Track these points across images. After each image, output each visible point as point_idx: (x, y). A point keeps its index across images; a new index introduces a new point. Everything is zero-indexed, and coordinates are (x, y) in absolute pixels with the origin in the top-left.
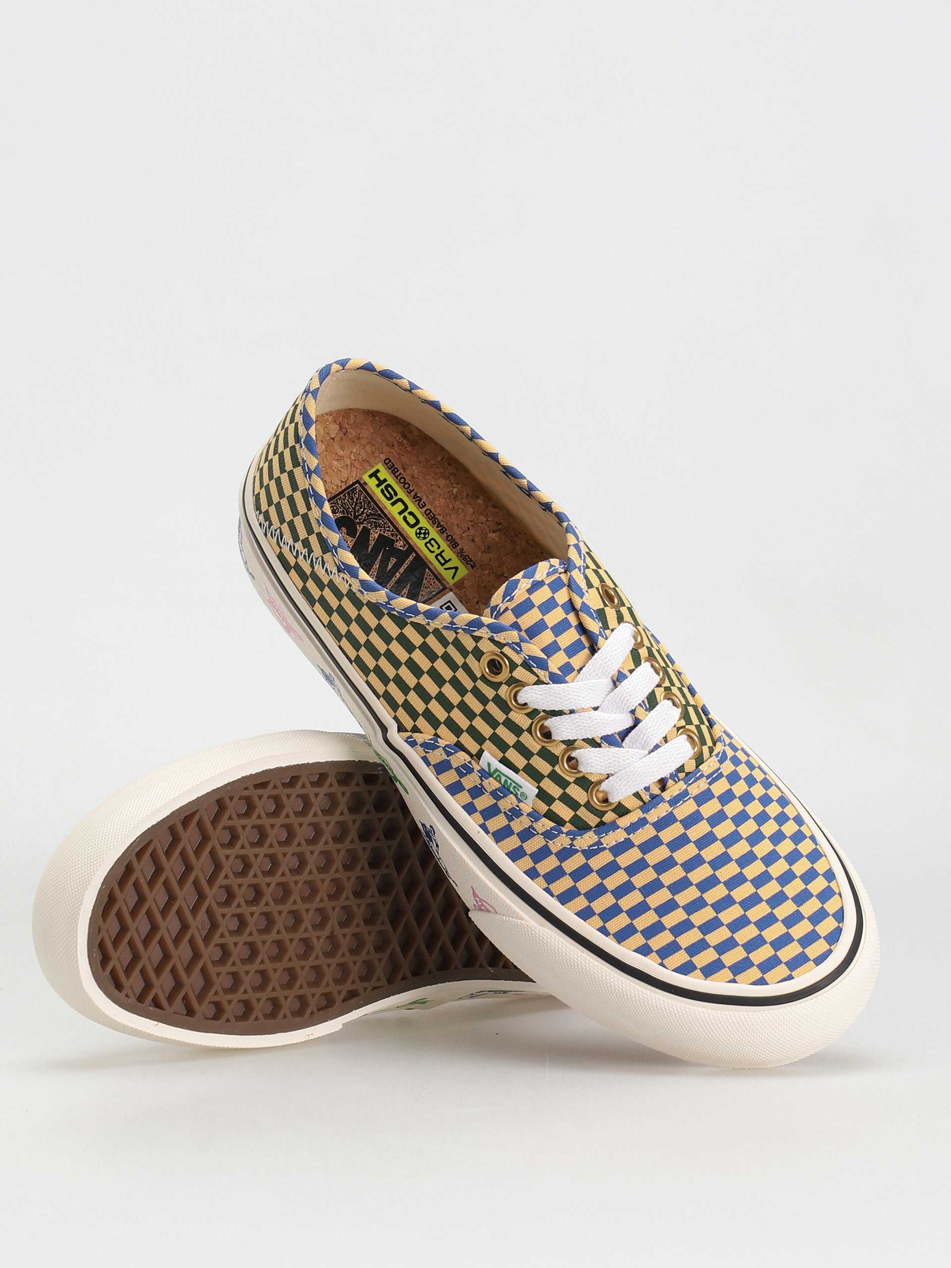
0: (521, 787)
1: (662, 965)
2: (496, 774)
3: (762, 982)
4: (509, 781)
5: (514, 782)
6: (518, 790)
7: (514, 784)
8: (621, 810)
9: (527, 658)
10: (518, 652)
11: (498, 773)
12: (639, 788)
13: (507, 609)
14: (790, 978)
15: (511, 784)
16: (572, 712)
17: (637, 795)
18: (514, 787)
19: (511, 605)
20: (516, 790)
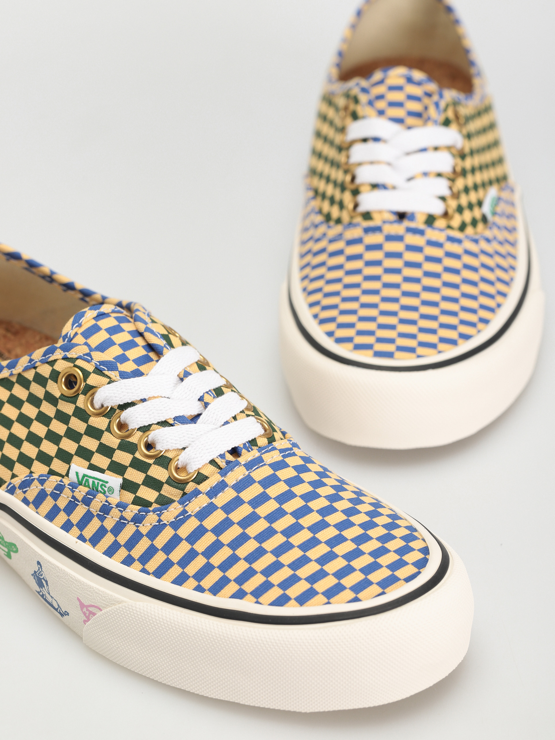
0: (107, 482)
1: (257, 602)
2: (85, 479)
3: (356, 600)
4: (96, 481)
5: (100, 480)
6: (105, 487)
7: (101, 483)
8: (201, 478)
9: (98, 364)
10: (88, 361)
11: (86, 478)
12: (214, 455)
13: (76, 334)
14: (383, 593)
15: (98, 483)
16: (143, 400)
17: (213, 462)
18: (102, 485)
19: (80, 330)
20: (103, 487)
